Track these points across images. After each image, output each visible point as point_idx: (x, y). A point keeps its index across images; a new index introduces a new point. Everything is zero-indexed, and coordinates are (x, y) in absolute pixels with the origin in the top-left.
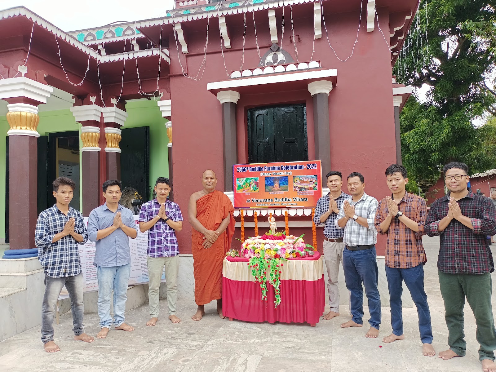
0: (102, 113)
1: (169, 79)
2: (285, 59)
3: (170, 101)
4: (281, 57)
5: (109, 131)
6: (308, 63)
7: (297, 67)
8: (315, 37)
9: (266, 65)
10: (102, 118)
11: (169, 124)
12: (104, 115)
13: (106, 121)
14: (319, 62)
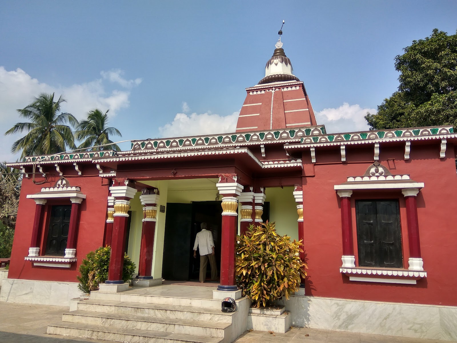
0: (254, 197)
1: (301, 177)
2: (383, 171)
3: (302, 191)
4: (381, 170)
5: (258, 208)
6: (402, 176)
7: (394, 178)
8: (405, 159)
9: (371, 175)
10: (254, 200)
11: (301, 206)
12: (255, 198)
13: (256, 202)
14: (409, 175)
